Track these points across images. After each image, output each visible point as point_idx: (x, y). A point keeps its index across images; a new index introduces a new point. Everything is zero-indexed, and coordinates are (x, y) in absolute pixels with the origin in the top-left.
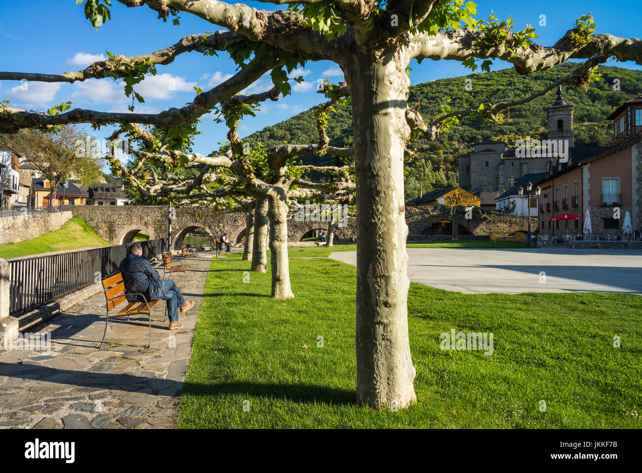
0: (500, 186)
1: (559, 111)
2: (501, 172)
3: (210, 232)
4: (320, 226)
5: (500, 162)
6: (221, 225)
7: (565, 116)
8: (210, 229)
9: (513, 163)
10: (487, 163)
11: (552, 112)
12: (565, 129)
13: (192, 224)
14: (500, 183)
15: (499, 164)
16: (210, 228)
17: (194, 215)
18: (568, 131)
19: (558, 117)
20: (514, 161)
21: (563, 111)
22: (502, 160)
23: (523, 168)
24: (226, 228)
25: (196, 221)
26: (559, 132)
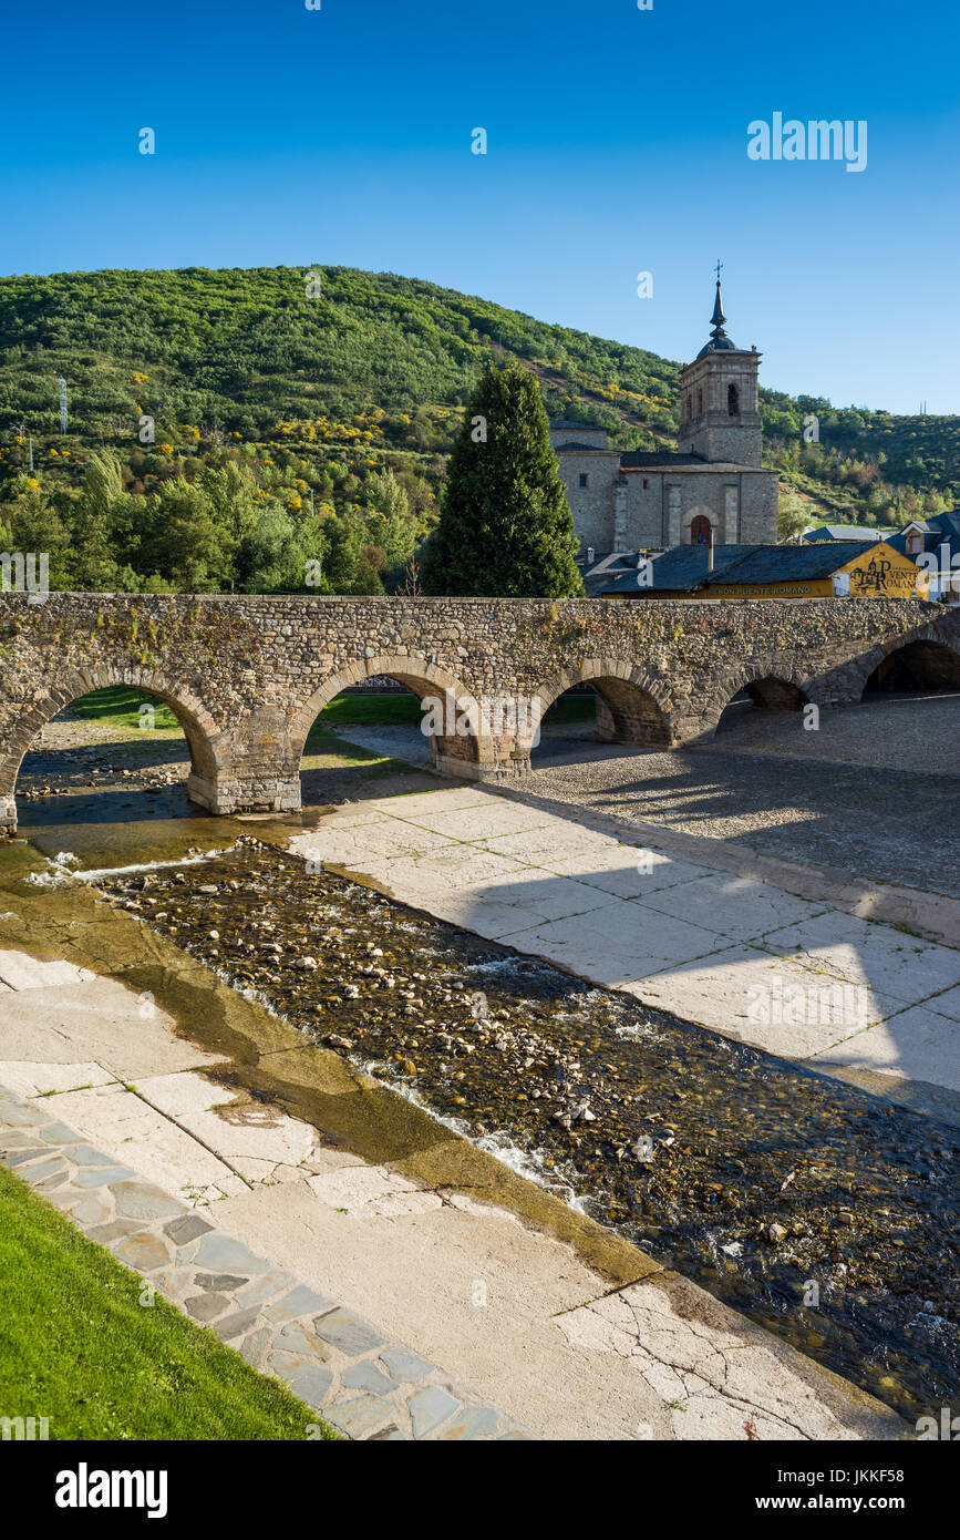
0: (617, 538)
1: (733, 363)
2: (620, 504)
3: (201, 709)
4: (605, 666)
5: (617, 478)
6: (250, 674)
7: (744, 377)
8: (200, 694)
9: (645, 482)
10: (583, 479)
11: (720, 364)
12: (743, 407)
13: (113, 677)
14: (619, 530)
15: (617, 483)
16: (198, 687)
17: (122, 634)
18: (749, 413)
19: (730, 376)
20: (646, 477)
21: (741, 363)
22: (621, 473)
23: (671, 495)
24: (271, 688)
25: (134, 662)
26: (731, 414)
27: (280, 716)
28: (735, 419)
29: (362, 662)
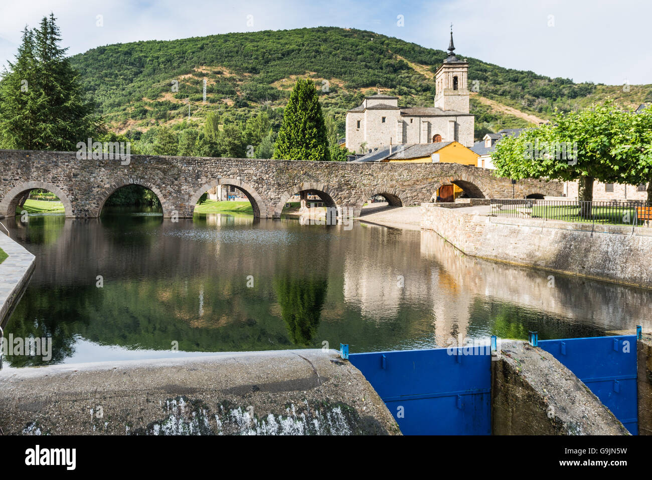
1: (455, 68)
2: (399, 130)
4: (312, 185)
5: (399, 118)
7: (461, 73)
9: (412, 120)
10: (384, 119)
11: (449, 68)
12: (461, 87)
14: (399, 141)
18: (464, 89)
19: (454, 73)
20: (412, 118)
21: (459, 67)
22: (401, 116)
23: (423, 126)
24: (184, 188)
26: (454, 89)
27: (186, 197)
28: (456, 91)
29: (217, 180)
